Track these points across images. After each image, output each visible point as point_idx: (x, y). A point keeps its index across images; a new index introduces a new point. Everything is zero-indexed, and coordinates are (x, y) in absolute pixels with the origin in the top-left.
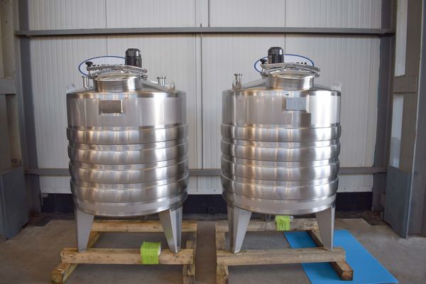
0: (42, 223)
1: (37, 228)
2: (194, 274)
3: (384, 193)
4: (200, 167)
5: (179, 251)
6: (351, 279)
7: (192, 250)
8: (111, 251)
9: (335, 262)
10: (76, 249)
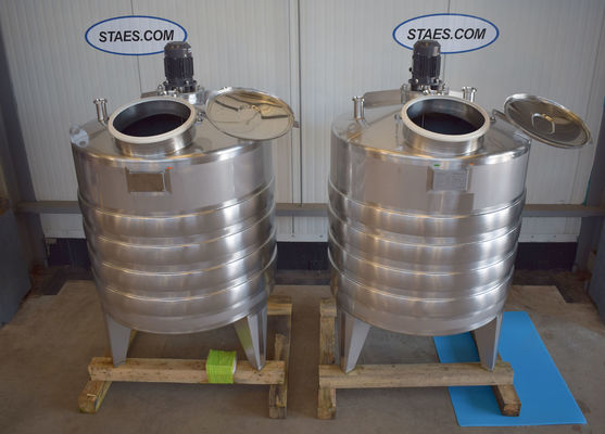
0: (52, 289)
1: (46, 300)
2: (285, 405)
3: (595, 253)
4: (297, 201)
5: (264, 366)
6: (517, 414)
7: (282, 363)
8: (162, 364)
9: (496, 386)
10: (109, 359)
